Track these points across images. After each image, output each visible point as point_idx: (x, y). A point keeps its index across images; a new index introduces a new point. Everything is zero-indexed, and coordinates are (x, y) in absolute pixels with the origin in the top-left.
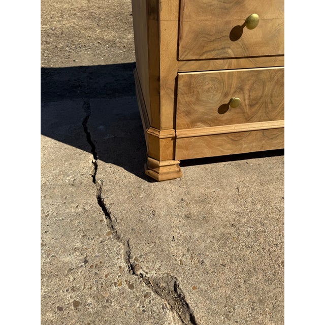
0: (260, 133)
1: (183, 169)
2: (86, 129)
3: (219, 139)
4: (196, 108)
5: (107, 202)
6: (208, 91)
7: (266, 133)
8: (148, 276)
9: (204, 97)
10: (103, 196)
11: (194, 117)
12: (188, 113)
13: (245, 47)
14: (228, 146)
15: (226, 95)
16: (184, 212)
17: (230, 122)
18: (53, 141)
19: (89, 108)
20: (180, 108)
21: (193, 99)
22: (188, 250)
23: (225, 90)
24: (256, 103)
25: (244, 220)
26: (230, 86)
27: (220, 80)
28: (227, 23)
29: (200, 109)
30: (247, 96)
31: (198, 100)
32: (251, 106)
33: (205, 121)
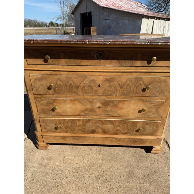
0: (72, 137)
1: (50, 146)
3: (57, 137)
4: (47, 127)
7: (74, 138)
9: (49, 124)
11: (47, 130)
12: (45, 128)
13: (57, 113)
14: (62, 140)
16: (41, 162)
17: (60, 132)
20: (42, 127)
21: (45, 125)
22: (32, 175)
24: (67, 128)
25: (57, 168)
26: (56, 122)
27: (52, 120)
28: (50, 108)
29: (49, 128)
30: (63, 125)
31: (47, 125)
32: (66, 128)
33: (51, 131)
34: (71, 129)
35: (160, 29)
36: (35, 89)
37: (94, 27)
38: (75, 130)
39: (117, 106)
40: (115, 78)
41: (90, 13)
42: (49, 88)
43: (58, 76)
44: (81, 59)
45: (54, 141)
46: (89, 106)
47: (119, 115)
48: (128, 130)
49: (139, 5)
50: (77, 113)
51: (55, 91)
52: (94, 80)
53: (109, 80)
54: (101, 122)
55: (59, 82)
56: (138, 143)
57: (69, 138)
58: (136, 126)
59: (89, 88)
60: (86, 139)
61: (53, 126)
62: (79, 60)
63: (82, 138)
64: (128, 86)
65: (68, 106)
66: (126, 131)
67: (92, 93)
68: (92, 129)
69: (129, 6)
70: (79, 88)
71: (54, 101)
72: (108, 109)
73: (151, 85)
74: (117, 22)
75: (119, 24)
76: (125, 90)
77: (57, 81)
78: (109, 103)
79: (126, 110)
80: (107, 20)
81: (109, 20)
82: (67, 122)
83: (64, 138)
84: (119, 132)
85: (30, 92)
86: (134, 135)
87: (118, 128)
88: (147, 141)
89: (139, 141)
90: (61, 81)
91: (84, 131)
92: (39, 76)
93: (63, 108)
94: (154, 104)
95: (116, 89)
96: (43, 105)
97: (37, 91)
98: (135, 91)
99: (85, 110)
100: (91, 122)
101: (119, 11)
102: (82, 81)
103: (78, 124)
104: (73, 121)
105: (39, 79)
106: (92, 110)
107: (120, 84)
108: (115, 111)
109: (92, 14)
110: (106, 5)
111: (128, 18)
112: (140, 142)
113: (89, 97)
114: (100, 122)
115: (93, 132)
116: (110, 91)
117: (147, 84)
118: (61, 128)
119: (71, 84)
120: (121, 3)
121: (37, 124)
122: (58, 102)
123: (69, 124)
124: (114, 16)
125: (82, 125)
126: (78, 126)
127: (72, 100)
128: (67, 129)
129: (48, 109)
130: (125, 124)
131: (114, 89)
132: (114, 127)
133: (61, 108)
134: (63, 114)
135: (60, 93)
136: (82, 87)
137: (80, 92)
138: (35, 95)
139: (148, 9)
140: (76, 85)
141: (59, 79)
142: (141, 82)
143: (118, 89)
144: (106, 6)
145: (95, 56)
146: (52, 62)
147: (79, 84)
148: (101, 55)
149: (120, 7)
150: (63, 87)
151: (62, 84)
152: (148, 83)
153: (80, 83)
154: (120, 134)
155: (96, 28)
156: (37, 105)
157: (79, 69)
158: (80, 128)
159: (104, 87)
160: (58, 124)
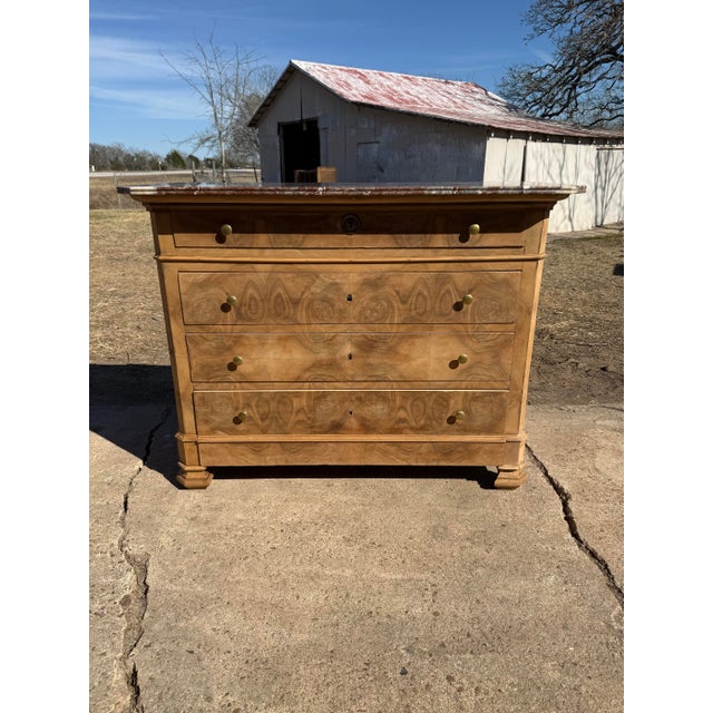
2: (151, 436)
3: (240, 447)
4: (213, 417)
5: (129, 501)
6: (220, 405)
7: (286, 446)
8: (131, 552)
9: (218, 409)
10: (130, 495)
11: (212, 425)
12: (206, 422)
13: (241, 375)
14: (251, 456)
15: (237, 409)
16: (194, 515)
17: (247, 432)
18: (113, 444)
19: (167, 415)
20: (200, 417)
21: (209, 410)
22: (174, 540)
23: (235, 405)
24: (267, 418)
25: (241, 526)
26: (238, 402)
27: (228, 397)
28: (223, 360)
29: (217, 419)
30: (255, 410)
31: (213, 412)
32: (262, 420)
33: (222, 430)
34: (277, 422)
35: (548, 172)
36: (190, 309)
37: (327, 166)
38: (286, 423)
39: (396, 353)
40: (387, 279)
41: (313, 123)
42: (225, 308)
43: (249, 276)
44: (307, 233)
45: (229, 458)
46: (323, 355)
47: (401, 376)
48: (428, 418)
49: (478, 96)
50: (294, 373)
51: (240, 316)
52: (337, 284)
53: (373, 284)
54: (357, 398)
55: (251, 291)
56: (458, 455)
57: (270, 449)
58: (448, 405)
59: (325, 304)
60: (319, 449)
61: (229, 413)
62: (301, 236)
63: (306, 448)
64: (420, 299)
65: (271, 354)
66: (422, 422)
67: (331, 318)
68: (332, 418)
69: (445, 99)
70: (300, 305)
71: (235, 342)
72: (374, 359)
73: (474, 292)
74: (404, 150)
75: (410, 156)
76: (413, 307)
77: (246, 288)
78: (375, 345)
79: (419, 361)
80: (369, 145)
81: (377, 145)
82: (267, 402)
83: (256, 447)
84: (405, 425)
85: (175, 318)
86: (444, 432)
87: (402, 414)
88: (480, 448)
89: (460, 449)
90: (256, 287)
91: (312, 427)
92: (203, 276)
93: (257, 362)
94: (487, 344)
95: (392, 307)
96: (205, 352)
97: (192, 314)
98: (437, 309)
99: (313, 365)
100: (329, 398)
101: (409, 114)
102: (307, 288)
103: (295, 405)
104: (282, 399)
105: (202, 285)
106: (332, 364)
107: (401, 293)
108: (391, 366)
109: (321, 125)
110: (365, 97)
111: (439, 136)
112: (459, 452)
113: (323, 328)
114: (354, 398)
115: (336, 427)
116: (377, 311)
117: (465, 293)
118: (250, 418)
119: (279, 296)
120: (414, 90)
121: (184, 411)
122: (245, 345)
123: (273, 405)
124: (394, 132)
125: (306, 409)
126: (295, 411)
127: (280, 339)
128: (267, 422)
129: (218, 365)
130: (418, 402)
131: (386, 304)
132: (392, 411)
133: (254, 360)
134: (257, 378)
135: (250, 319)
136: (306, 302)
137: (302, 316)
138: (189, 328)
139: (506, 107)
140: (294, 296)
141: (251, 283)
142: (450, 287)
143: (395, 305)
144: (365, 101)
145: (339, 225)
146: (236, 241)
147: (299, 294)
148: (351, 223)
149: (414, 102)
150: (261, 304)
151: (256, 295)
152: (467, 289)
153: (303, 293)
154: (408, 431)
155: (333, 170)
156: (192, 353)
157: (300, 256)
158: (301, 416)
159: (362, 300)
160: (244, 408)
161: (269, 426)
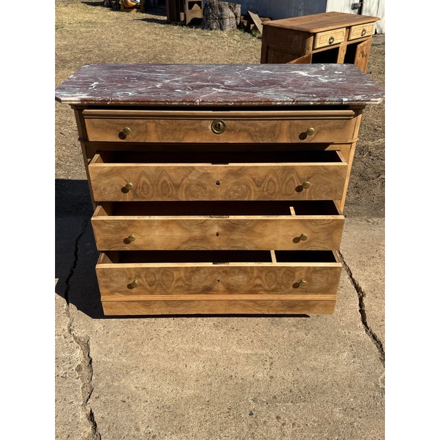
4: (112, 284)
6: (117, 276)
8: (76, 335)
9: (115, 279)
11: (112, 289)
12: (107, 287)
15: (130, 279)
17: (139, 294)
20: (102, 284)
21: (108, 280)
23: (129, 276)
24: (153, 284)
26: (131, 274)
27: (123, 271)
28: (120, 236)
29: (115, 285)
30: (144, 280)
31: (112, 281)
32: (150, 285)
33: (120, 292)
34: (162, 287)
36: (99, 191)
38: (169, 288)
39: (253, 232)
40: (246, 170)
42: (125, 190)
43: (142, 169)
45: (126, 310)
46: (197, 233)
47: (257, 247)
48: (278, 284)
50: (175, 245)
51: (135, 196)
52: (209, 173)
53: (235, 173)
54: (224, 271)
55: (143, 178)
56: (301, 308)
57: (156, 304)
58: (294, 276)
59: (199, 187)
60: (193, 304)
61: (124, 282)
62: (182, 134)
63: (184, 303)
64: (271, 183)
65: (157, 233)
66: (274, 286)
67: (204, 197)
68: (204, 284)
70: (181, 188)
71: (129, 225)
72: (235, 236)
73: (311, 179)
76: (265, 189)
77: (140, 177)
78: (237, 226)
82: (154, 274)
83: (146, 304)
84: (260, 288)
86: (290, 293)
87: (258, 281)
88: (317, 304)
89: (301, 304)
90: (147, 176)
91: (189, 290)
92: (107, 169)
93: (146, 238)
95: (250, 189)
96: (107, 231)
97: (100, 194)
98: (283, 191)
99: (189, 240)
100: (202, 271)
102: (186, 176)
103: (175, 276)
104: (166, 272)
106: (203, 239)
107: (257, 179)
108: (249, 241)
112: (301, 306)
114: (221, 271)
115: (207, 290)
116: (238, 192)
117: (304, 179)
118: (141, 285)
119: (165, 182)
122: (137, 226)
123: (158, 276)
125: (184, 278)
126: (175, 279)
127: (163, 222)
128: (154, 287)
129: (117, 240)
130: (271, 274)
131: (245, 188)
132: (250, 279)
133: (144, 236)
135: (145, 198)
136: (185, 186)
137: (182, 196)
140: (175, 182)
141: (144, 173)
142: (294, 175)
143: (252, 188)
146: (134, 138)
147: (180, 181)
150: (151, 187)
151: (147, 182)
152: (306, 177)
153: (182, 180)
154: (263, 292)
158: (180, 283)
159: (227, 185)
160: (135, 278)
161: (156, 289)
